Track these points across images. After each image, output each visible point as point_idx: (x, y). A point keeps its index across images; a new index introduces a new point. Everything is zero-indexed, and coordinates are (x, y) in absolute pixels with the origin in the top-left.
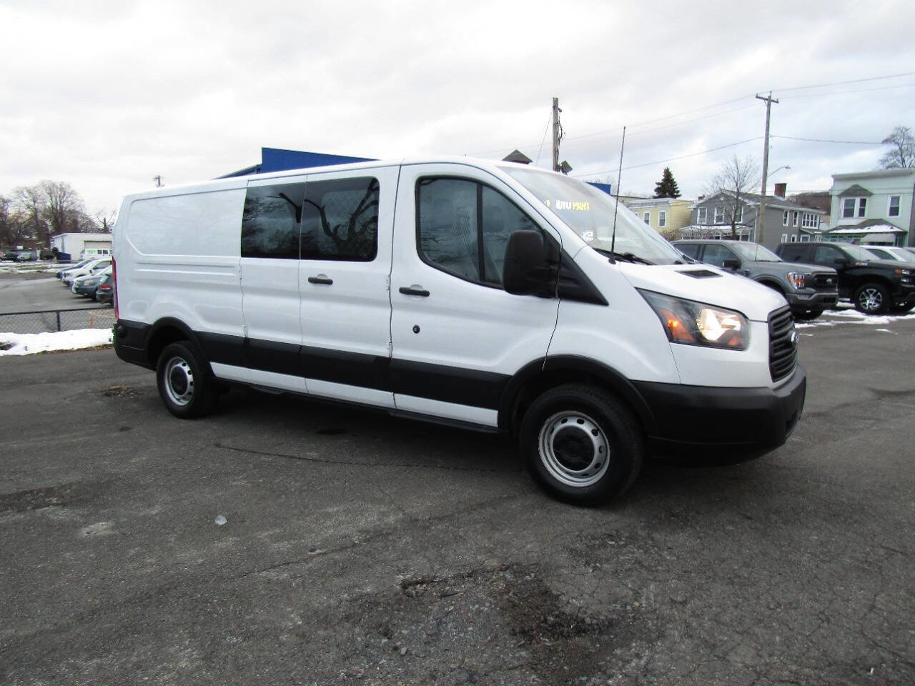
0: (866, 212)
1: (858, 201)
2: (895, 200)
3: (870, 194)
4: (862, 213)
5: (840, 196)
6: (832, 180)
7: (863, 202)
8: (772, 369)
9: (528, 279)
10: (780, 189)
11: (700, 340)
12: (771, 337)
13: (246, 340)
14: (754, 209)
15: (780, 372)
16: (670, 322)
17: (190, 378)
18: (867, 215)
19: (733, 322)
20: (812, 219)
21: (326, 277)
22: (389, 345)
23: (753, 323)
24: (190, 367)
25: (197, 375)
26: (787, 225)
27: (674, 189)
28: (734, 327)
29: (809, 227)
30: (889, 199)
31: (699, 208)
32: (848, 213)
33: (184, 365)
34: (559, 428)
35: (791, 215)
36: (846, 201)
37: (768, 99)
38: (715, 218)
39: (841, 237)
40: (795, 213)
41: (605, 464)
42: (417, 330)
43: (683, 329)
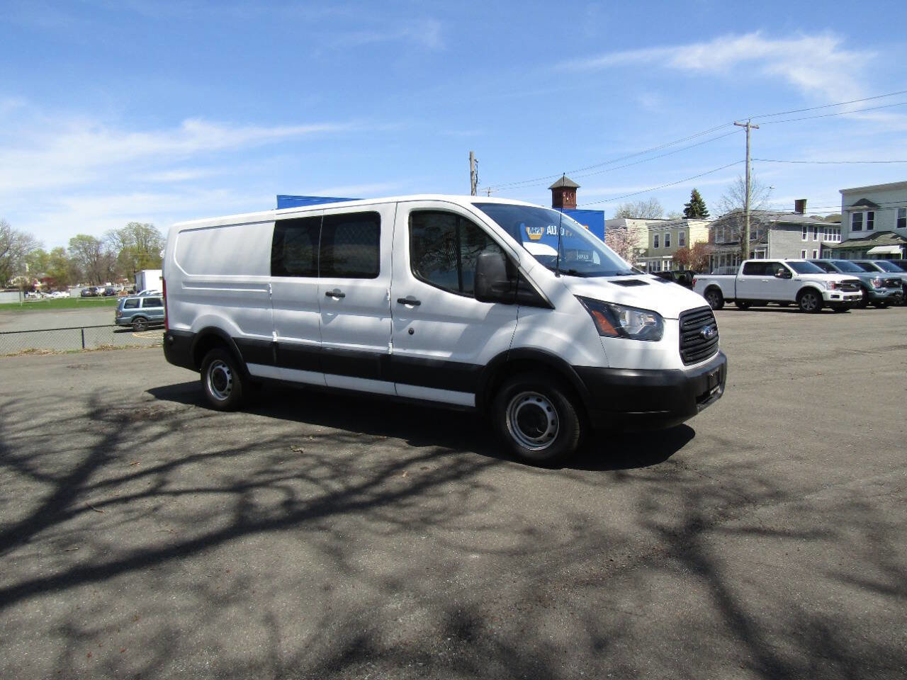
0: (874, 225)
1: (865, 214)
3: (878, 208)
4: (870, 226)
6: (841, 195)
7: (871, 216)
8: (682, 356)
9: (494, 290)
10: (800, 205)
11: (623, 334)
12: (682, 331)
13: (275, 343)
14: (768, 227)
15: (691, 358)
16: (600, 321)
17: (229, 377)
18: (876, 228)
19: (652, 320)
20: (835, 233)
21: (340, 291)
22: (390, 345)
23: (666, 320)
24: (229, 368)
25: (235, 374)
26: (806, 240)
27: (703, 209)
28: (652, 323)
29: (832, 241)
30: (896, 212)
31: (716, 227)
32: (857, 227)
33: (224, 366)
34: (522, 405)
35: (810, 231)
36: (855, 215)
37: (747, 126)
38: (732, 236)
39: (849, 250)
40: (815, 228)
41: (555, 432)
42: (411, 332)
43: (609, 326)
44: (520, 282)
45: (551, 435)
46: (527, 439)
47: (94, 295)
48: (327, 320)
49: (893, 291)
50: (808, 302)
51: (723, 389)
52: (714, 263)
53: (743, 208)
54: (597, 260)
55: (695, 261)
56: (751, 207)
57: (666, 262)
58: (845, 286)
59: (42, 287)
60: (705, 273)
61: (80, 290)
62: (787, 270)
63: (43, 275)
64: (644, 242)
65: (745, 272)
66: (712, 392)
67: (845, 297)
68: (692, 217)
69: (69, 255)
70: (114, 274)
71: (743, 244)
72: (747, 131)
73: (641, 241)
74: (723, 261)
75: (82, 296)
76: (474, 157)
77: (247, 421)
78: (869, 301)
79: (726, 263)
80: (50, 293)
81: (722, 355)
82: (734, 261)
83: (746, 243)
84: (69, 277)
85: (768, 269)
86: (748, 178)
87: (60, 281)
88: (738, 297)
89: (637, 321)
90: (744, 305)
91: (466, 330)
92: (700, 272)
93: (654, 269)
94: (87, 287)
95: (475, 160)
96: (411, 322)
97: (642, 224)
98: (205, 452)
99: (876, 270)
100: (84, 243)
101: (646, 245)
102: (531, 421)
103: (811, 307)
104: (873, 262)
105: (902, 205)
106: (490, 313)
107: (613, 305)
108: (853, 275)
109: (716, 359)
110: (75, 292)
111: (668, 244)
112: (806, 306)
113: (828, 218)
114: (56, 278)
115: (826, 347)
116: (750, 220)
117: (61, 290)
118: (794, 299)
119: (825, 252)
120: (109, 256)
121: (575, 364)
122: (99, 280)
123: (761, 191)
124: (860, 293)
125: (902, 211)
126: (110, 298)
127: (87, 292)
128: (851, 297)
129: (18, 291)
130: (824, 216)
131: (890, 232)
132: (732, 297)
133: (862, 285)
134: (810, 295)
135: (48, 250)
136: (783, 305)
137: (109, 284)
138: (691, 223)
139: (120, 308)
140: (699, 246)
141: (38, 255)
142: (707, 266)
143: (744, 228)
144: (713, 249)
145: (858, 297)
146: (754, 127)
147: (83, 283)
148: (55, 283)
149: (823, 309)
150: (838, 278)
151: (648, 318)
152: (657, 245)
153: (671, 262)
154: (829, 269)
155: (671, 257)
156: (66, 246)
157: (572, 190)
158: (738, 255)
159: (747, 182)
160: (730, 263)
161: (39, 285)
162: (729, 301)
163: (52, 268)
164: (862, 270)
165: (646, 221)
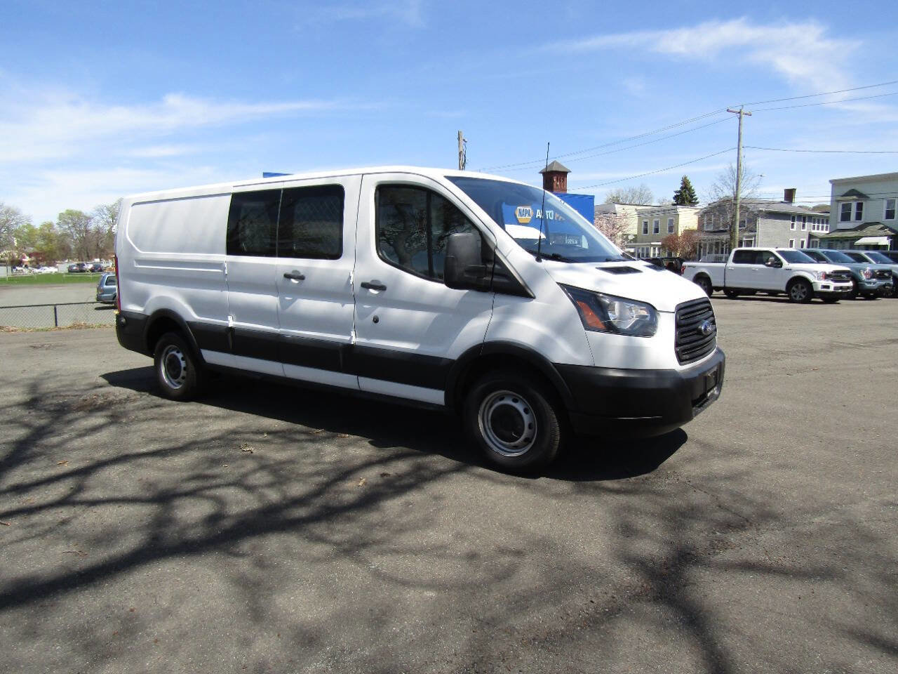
0: (863, 216)
1: (855, 205)
3: (867, 198)
4: (859, 217)
5: (838, 200)
6: (830, 185)
7: (860, 206)
8: (678, 354)
9: (466, 276)
10: (790, 195)
11: (611, 328)
12: (678, 326)
13: (231, 329)
14: (757, 216)
15: (688, 357)
16: (586, 313)
17: (183, 364)
18: (864, 219)
19: (644, 313)
20: (823, 223)
21: (299, 273)
22: (353, 333)
23: (661, 314)
24: (183, 354)
25: (189, 361)
26: (794, 229)
27: (692, 197)
28: (645, 317)
29: (820, 231)
30: (885, 203)
31: (705, 215)
32: (846, 217)
33: (178, 352)
34: (496, 405)
35: (799, 220)
36: (843, 205)
37: (739, 113)
38: (721, 224)
39: (838, 240)
40: (803, 218)
41: (533, 438)
42: (376, 320)
43: (596, 319)
44: (497, 266)
45: (527, 440)
46: (500, 443)
47: (82, 271)
48: (284, 305)
49: (883, 283)
50: (799, 292)
51: (719, 389)
52: (702, 250)
53: (733, 196)
54: (585, 245)
55: (683, 248)
56: (742, 195)
57: (654, 249)
58: (836, 276)
59: (31, 262)
60: (694, 260)
61: (68, 265)
62: (777, 259)
63: (31, 250)
64: (633, 228)
65: (735, 261)
66: (709, 394)
67: (835, 288)
68: (681, 204)
69: (58, 230)
70: (103, 251)
71: (732, 232)
72: (740, 118)
73: (630, 227)
74: (711, 249)
75: (69, 271)
76: (463, 137)
77: (200, 413)
78: (860, 292)
79: (714, 251)
80: (38, 268)
81: (719, 352)
82: (722, 249)
83: (734, 231)
84: (58, 252)
85: (758, 258)
86: (739, 165)
87: (48, 256)
88: (727, 285)
89: (628, 313)
90: (733, 293)
91: (436, 319)
92: (688, 260)
93: (643, 256)
94: (75, 263)
95: (464, 140)
96: (376, 308)
97: (631, 210)
98: (144, 450)
99: (866, 261)
100: (74, 218)
101: (635, 232)
102: (506, 424)
103: (800, 297)
104: (863, 253)
105: (890, 196)
106: (462, 301)
107: (601, 295)
108: (844, 265)
109: (713, 356)
110: (62, 267)
111: (657, 230)
112: (795, 296)
113: (815, 209)
114: (45, 253)
115: (819, 340)
116: (740, 208)
117: (49, 265)
118: (784, 289)
119: (813, 242)
120: (98, 231)
121: (557, 361)
122: (88, 256)
123: (751, 180)
124: (850, 284)
125: (891, 203)
126: (96, 275)
127: (75, 268)
128: (841, 288)
129: (5, 266)
130: (811, 206)
131: (878, 223)
132: (722, 285)
133: (853, 276)
134: (800, 286)
135: (37, 224)
136: (772, 295)
137: (97, 260)
138: (680, 209)
139: (101, 284)
140: (689, 233)
141: (26, 230)
142: (695, 253)
143: (734, 216)
144: (702, 236)
145: (848, 288)
146: (746, 114)
147: (71, 258)
148: (44, 258)
149: (813, 300)
150: (830, 268)
151: (639, 311)
152: (646, 231)
153: (659, 249)
154: (819, 259)
155: (660, 243)
156: (55, 221)
157: (563, 174)
158: (726, 243)
159: (738, 169)
160: (719, 250)
161: (27, 259)
162: (718, 289)
163: (40, 243)
164: (853, 260)
165: (636, 207)
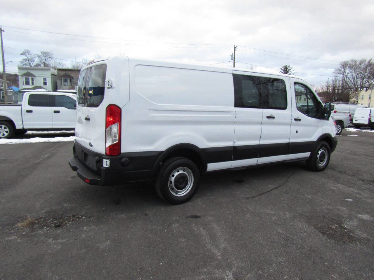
0: (34, 83)
1: (30, 78)
2: (45, 79)
3: (35, 76)
4: (33, 84)
5: (22, 76)
6: (18, 68)
7: (32, 79)
18: (35, 85)
30: (42, 79)
32: (27, 83)
36: (26, 78)
42: (297, 132)
